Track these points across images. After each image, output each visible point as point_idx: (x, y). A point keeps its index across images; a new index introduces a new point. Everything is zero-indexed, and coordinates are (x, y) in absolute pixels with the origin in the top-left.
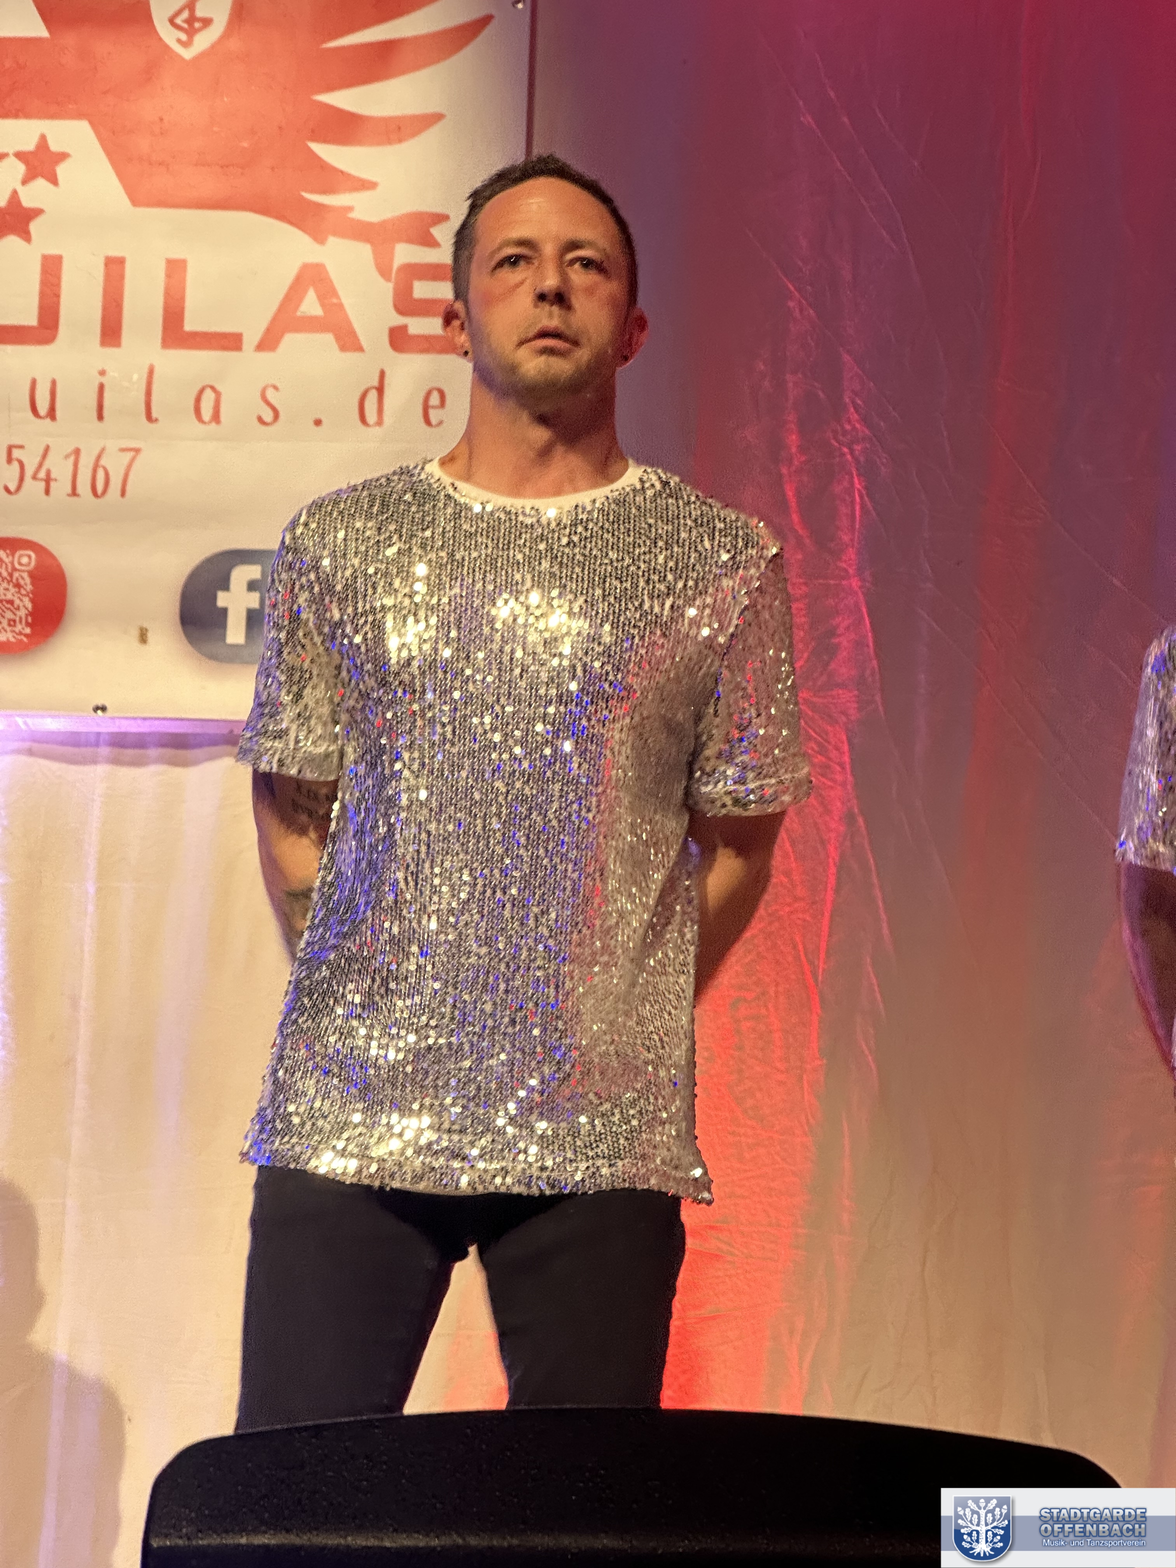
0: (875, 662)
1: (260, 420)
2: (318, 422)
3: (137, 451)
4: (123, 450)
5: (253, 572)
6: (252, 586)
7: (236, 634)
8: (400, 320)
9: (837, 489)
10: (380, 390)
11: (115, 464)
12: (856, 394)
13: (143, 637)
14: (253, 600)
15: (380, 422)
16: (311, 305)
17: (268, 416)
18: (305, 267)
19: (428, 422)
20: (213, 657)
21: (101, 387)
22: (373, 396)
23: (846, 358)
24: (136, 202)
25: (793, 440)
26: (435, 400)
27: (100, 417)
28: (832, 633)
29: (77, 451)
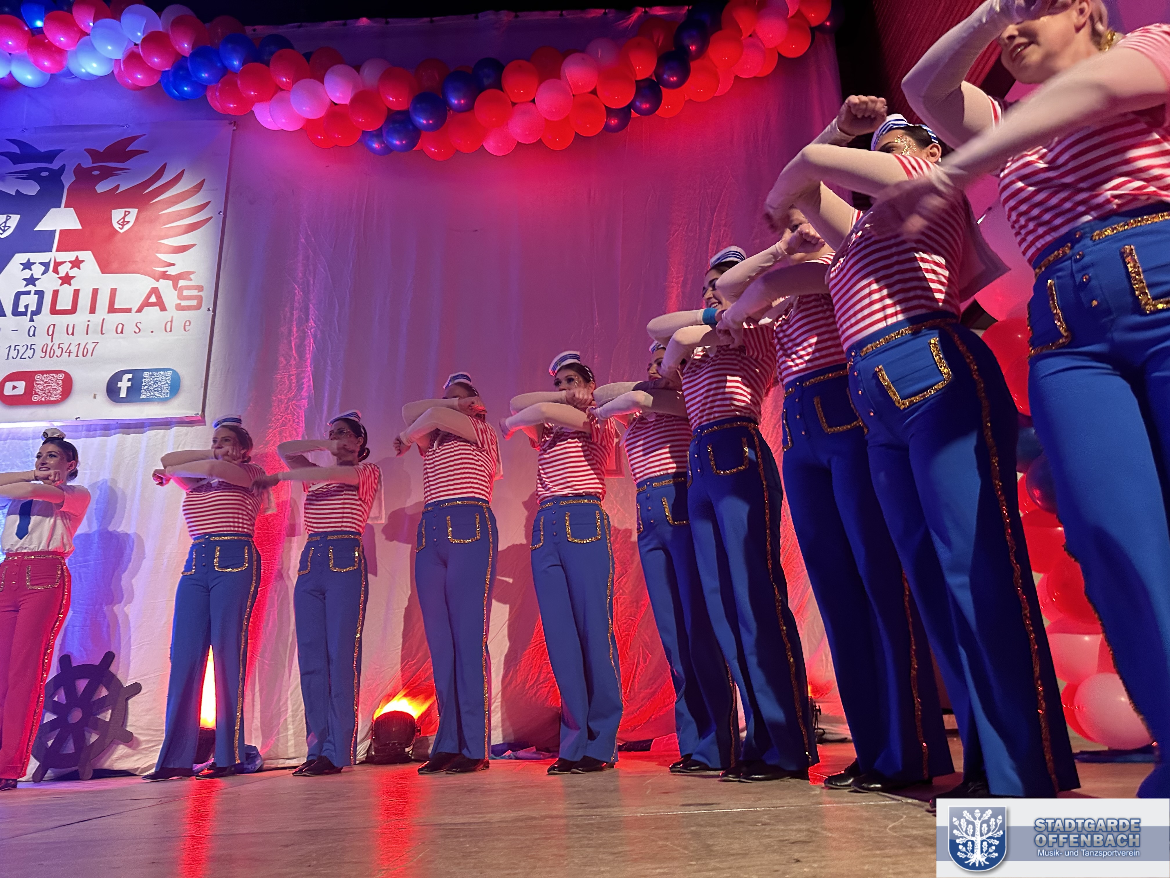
0: (313, 391)
1: (135, 332)
2: (152, 332)
3: (97, 343)
4: (92, 343)
5: (130, 376)
6: (129, 380)
7: (123, 394)
8: (179, 302)
9: (306, 342)
10: (171, 321)
11: (90, 347)
12: (313, 315)
13: (95, 397)
14: (129, 384)
15: (171, 331)
16: (153, 299)
17: (137, 331)
18: (152, 288)
19: (185, 330)
20: (115, 401)
21: (88, 325)
22: (169, 324)
23: (311, 305)
24: (103, 272)
25: (295, 329)
26: (188, 324)
27: (87, 334)
28: (303, 384)
29: (79, 344)
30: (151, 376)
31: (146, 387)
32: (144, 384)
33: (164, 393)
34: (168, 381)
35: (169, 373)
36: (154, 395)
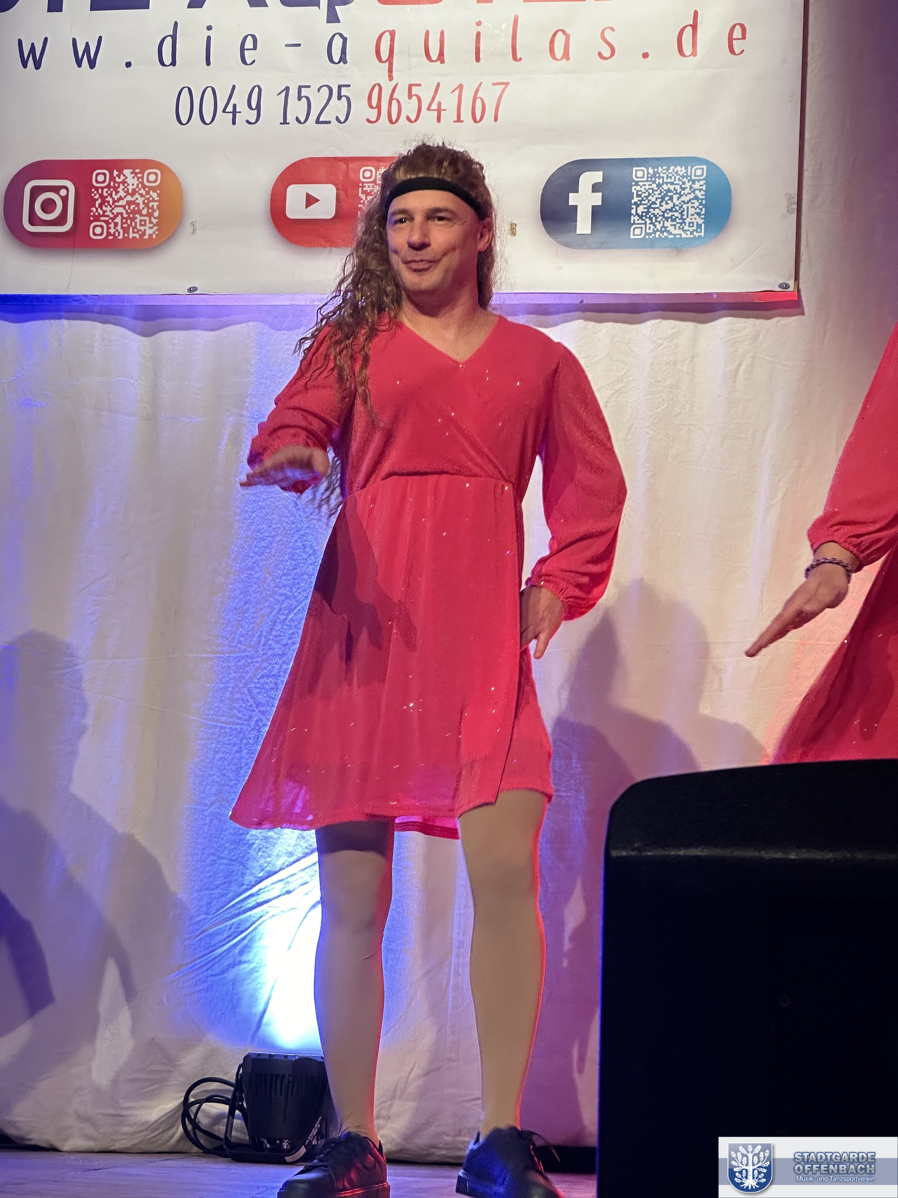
1: (601, 56)
2: (645, 55)
3: (507, 84)
4: (494, 84)
5: (597, 176)
6: (596, 188)
7: (584, 226)
10: (694, 27)
11: (489, 96)
13: (513, 231)
14: (597, 199)
15: (694, 53)
17: (606, 52)
19: (732, 51)
20: (567, 245)
21: (478, 35)
22: (688, 32)
26: (738, 33)
27: (477, 60)
29: (461, 87)
30: (652, 178)
31: (641, 209)
32: (635, 199)
33: (691, 224)
34: (699, 194)
35: (700, 171)
36: (664, 229)
